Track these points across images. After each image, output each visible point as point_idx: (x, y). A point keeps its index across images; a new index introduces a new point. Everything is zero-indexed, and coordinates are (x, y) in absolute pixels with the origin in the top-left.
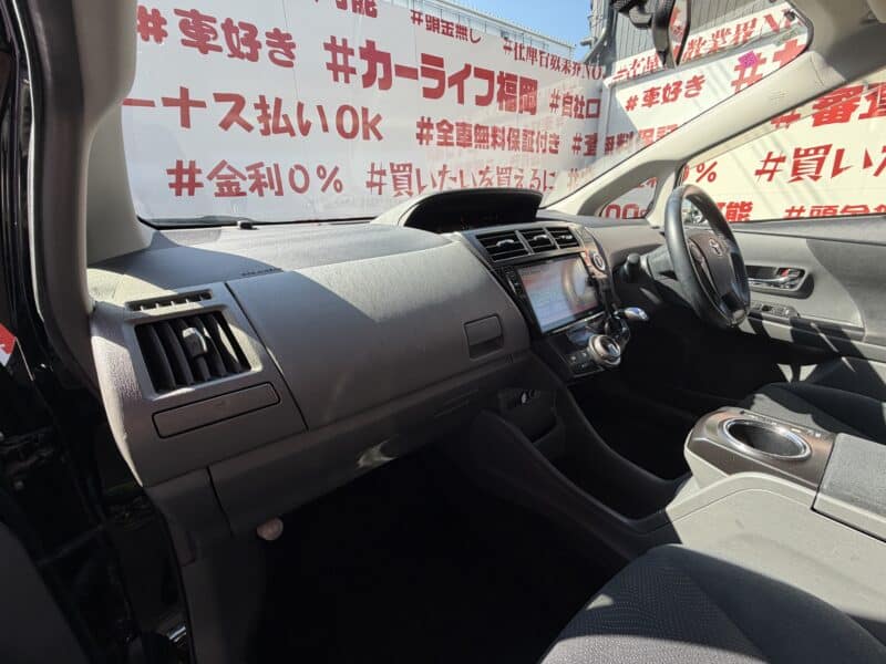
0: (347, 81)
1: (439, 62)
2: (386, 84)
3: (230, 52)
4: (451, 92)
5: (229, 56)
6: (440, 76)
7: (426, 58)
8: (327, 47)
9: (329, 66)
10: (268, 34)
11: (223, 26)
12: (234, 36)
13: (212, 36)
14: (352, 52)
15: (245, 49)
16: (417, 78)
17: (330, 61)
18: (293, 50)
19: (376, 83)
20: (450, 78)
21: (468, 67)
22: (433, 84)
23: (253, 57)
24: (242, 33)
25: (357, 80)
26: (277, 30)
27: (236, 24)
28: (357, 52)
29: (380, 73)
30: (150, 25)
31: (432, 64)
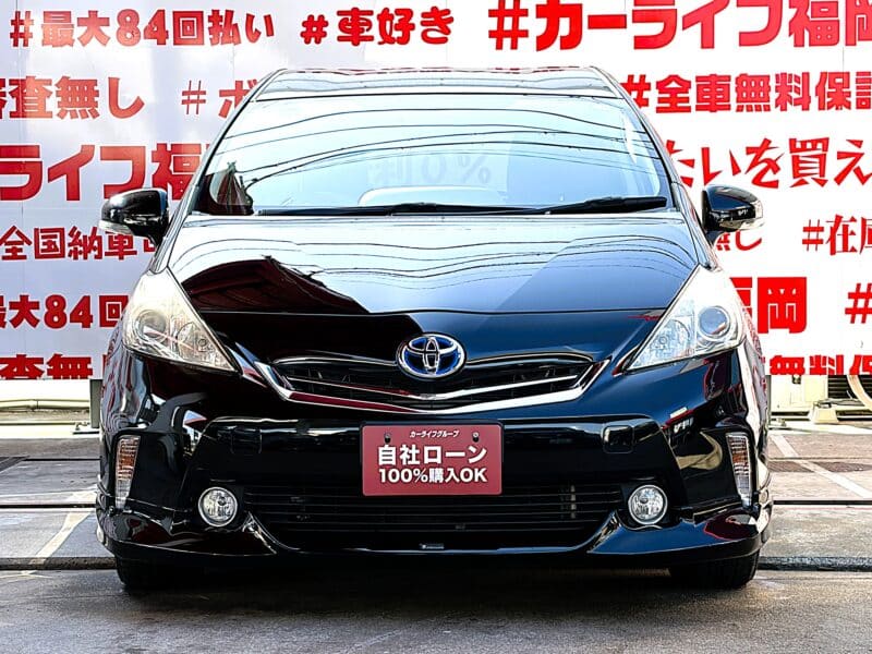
3: (381, 40)
5: (380, 43)
8: (492, 13)
9: (492, 34)
10: (424, 15)
11: (379, 17)
12: (388, 23)
13: (366, 28)
14: (525, 13)
15: (397, 34)
17: (495, 28)
18: (450, 26)
23: (404, 40)
24: (396, 19)
26: (434, 9)
27: (392, 11)
30: (314, 29)
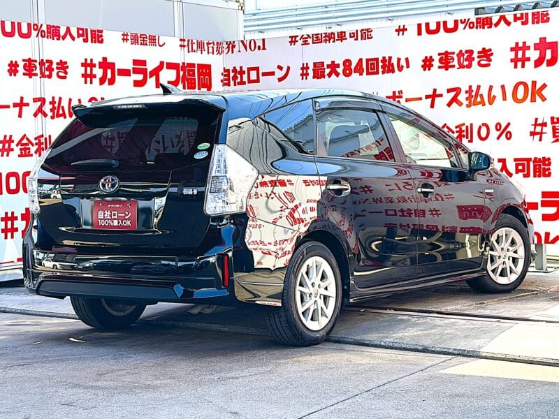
0: (91, 83)
1: (144, 63)
2: (112, 82)
4: (151, 81)
6: (144, 72)
7: (135, 62)
16: (130, 75)
19: (107, 82)
20: (150, 72)
21: (162, 63)
22: (140, 77)
25: (96, 81)
28: (97, 66)
29: (109, 76)
31: (139, 65)
